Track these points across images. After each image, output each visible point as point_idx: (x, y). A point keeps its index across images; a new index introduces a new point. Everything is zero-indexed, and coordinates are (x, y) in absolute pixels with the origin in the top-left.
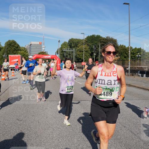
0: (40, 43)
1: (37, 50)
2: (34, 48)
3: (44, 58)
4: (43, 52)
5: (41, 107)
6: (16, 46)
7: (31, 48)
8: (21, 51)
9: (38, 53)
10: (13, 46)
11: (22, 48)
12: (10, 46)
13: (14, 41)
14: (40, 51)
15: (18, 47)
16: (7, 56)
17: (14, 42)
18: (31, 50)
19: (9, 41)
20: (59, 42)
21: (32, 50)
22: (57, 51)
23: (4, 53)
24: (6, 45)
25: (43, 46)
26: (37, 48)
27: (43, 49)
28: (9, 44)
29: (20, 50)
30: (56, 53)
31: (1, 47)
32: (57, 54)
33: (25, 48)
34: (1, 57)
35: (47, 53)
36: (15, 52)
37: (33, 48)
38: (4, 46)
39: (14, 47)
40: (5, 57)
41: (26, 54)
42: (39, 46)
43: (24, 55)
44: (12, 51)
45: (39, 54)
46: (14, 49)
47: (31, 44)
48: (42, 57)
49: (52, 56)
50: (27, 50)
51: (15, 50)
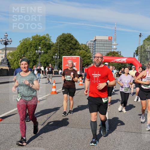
0: (110, 38)
1: (104, 49)
2: (100, 45)
3: (116, 61)
4: (114, 53)
5: (112, 140)
6: (73, 42)
7: (95, 46)
8: (81, 50)
9: (105, 53)
10: (69, 42)
11: (82, 46)
12: (65, 43)
13: (70, 34)
14: (109, 50)
15: (75, 44)
16: (60, 57)
17: (71, 37)
18: (95, 49)
19: (63, 34)
20: (140, 36)
21: (97, 49)
22: (137, 51)
23: (55, 53)
24: (58, 41)
25: (114, 43)
26: (105, 46)
27: (115, 47)
28: (62, 40)
29: (79, 49)
30: (134, 53)
31: (51, 44)
32: (136, 55)
33: (86, 46)
34: (51, 58)
35: (120, 53)
36: (71, 51)
37: (98, 45)
38: (56, 42)
39: (70, 44)
40: (56, 59)
41: (88, 55)
42: (107, 43)
43: (85, 56)
44: (67, 50)
45: (108, 55)
46: (70, 46)
47: (96, 40)
48: (112, 60)
49: (129, 58)
50: (89, 48)
51: (72, 48)
